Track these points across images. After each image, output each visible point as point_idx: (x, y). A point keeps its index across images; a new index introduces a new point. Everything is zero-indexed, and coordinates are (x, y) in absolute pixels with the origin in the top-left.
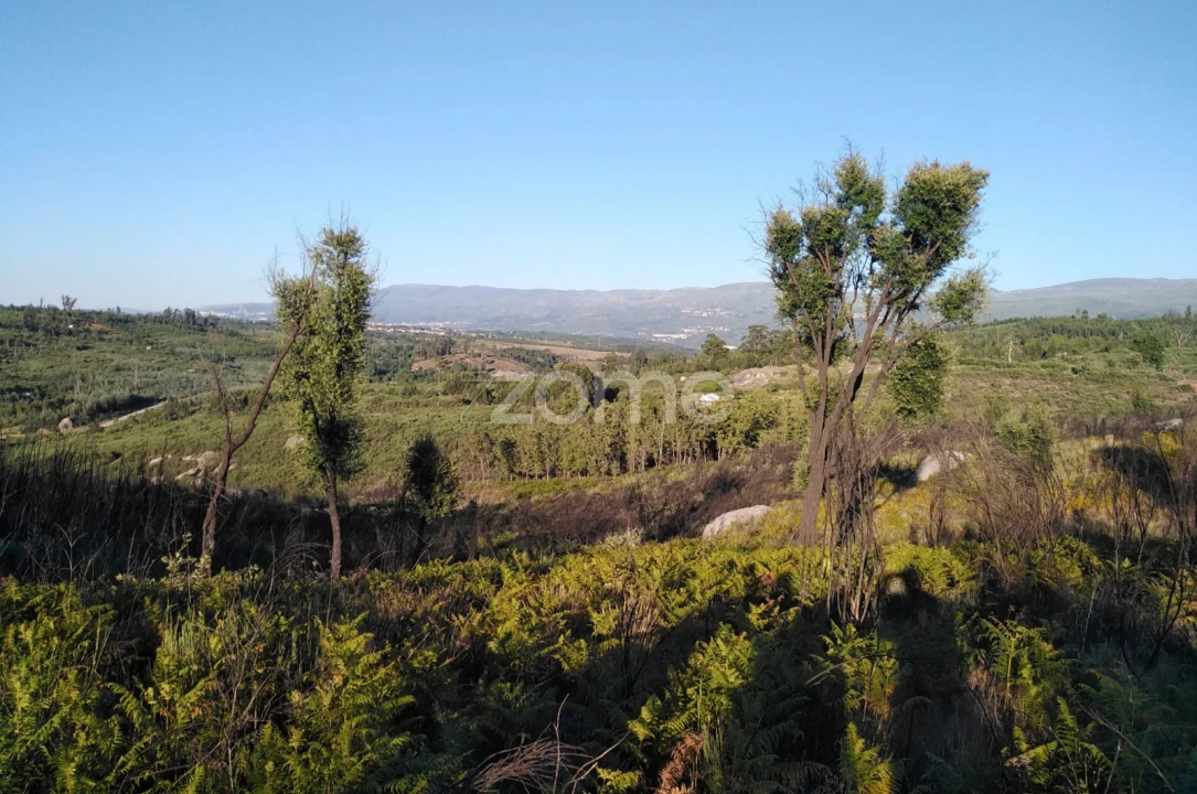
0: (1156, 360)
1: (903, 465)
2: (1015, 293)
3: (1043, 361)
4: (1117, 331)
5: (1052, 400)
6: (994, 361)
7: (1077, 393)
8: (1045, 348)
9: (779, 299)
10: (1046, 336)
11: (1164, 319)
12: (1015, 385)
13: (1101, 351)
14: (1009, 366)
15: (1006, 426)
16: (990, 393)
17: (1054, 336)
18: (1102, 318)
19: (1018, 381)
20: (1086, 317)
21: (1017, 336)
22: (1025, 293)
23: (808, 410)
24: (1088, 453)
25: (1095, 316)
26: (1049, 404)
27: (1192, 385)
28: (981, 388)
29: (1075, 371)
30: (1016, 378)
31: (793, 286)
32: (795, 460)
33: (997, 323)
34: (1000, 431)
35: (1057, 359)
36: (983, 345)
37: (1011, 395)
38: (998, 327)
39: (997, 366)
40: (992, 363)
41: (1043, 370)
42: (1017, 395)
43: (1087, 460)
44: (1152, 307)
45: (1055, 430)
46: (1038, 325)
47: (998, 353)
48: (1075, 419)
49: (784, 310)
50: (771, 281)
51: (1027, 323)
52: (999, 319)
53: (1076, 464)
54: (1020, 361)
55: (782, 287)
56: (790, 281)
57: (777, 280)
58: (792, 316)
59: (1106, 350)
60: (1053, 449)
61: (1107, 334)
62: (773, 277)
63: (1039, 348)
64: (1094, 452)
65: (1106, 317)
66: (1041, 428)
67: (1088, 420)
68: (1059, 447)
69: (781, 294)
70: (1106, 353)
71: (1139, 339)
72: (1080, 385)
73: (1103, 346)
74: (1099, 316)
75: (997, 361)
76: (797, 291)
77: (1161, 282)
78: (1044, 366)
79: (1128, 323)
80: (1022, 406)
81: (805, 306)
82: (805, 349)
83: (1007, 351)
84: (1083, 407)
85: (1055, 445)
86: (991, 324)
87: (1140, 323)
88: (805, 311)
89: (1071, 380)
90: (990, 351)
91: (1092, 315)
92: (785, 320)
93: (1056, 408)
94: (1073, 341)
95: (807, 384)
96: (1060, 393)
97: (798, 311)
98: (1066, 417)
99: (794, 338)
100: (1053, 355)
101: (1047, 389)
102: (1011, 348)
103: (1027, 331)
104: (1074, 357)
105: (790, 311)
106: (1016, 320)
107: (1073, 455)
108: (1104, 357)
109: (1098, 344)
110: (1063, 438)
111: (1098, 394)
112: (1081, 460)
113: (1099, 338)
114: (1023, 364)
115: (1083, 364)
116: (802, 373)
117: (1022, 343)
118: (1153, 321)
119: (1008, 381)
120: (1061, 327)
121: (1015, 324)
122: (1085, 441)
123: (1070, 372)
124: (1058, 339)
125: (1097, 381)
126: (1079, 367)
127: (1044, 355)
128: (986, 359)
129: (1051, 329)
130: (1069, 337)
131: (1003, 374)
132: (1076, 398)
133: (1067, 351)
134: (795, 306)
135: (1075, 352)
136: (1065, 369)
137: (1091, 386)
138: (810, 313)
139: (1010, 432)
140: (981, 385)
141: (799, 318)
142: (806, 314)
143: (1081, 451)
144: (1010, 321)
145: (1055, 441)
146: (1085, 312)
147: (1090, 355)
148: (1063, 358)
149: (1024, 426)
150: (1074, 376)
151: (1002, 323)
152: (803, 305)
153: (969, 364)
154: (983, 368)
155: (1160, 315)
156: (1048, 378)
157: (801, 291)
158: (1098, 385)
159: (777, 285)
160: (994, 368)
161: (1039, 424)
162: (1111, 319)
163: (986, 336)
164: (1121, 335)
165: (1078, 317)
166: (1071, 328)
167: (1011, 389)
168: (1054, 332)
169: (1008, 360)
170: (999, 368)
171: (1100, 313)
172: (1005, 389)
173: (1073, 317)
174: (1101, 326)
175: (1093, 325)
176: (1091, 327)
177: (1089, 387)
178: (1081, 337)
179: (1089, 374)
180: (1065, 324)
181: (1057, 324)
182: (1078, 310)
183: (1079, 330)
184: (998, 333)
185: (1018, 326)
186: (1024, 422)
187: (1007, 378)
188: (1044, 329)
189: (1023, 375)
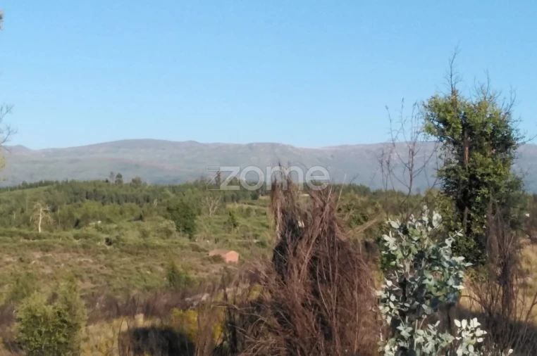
0: (189, 229)
2: (46, 152)
3: (75, 231)
4: (151, 197)
5: (85, 276)
6: (22, 231)
7: (111, 266)
8: (78, 216)
10: (80, 202)
11: (196, 185)
12: (44, 259)
13: (136, 220)
14: (39, 237)
15: (29, 310)
16: (19, 269)
17: (88, 202)
18: (136, 182)
19: (49, 255)
20: (120, 182)
21: (48, 203)
22: (57, 152)
24: (117, 337)
25: (130, 181)
26: (83, 281)
27: (223, 256)
28: (7, 263)
29: (109, 242)
30: (47, 251)
33: (26, 186)
34: (22, 316)
35: (90, 229)
36: (11, 213)
37: (42, 270)
38: (27, 191)
39: (26, 237)
40: (21, 234)
41: (76, 242)
42: (48, 271)
43: (116, 345)
44: (184, 172)
45: (82, 311)
46: (70, 190)
47: (28, 222)
48: (109, 297)
51: (59, 186)
52: (29, 181)
53: (104, 350)
54: (52, 231)
59: (141, 218)
60: (82, 333)
61: (141, 200)
63: (71, 216)
64: (124, 334)
65: (140, 181)
66: (68, 310)
67: (120, 296)
68: (87, 330)
70: (140, 222)
71: (172, 206)
72: (114, 257)
73: (137, 214)
74: (134, 181)
75: (26, 231)
77: (192, 146)
78: (77, 237)
79: (162, 189)
80: (53, 284)
83: (37, 220)
84: (116, 283)
85: (83, 329)
86: (20, 188)
87: (174, 189)
89: (105, 252)
90: (18, 218)
91: (127, 180)
93: (88, 285)
94: (107, 208)
96: (94, 267)
98: (99, 295)
100: (87, 224)
101: (80, 263)
102: (41, 216)
103: (59, 196)
104: (108, 226)
106: (47, 183)
107: (102, 339)
108: (139, 225)
109: (133, 211)
110: (91, 320)
111: (132, 268)
112: (110, 345)
113: (134, 205)
114: (55, 234)
115: (117, 234)
117: (54, 210)
118: (187, 186)
119: (38, 255)
120: (93, 192)
121: (46, 188)
122: (115, 322)
123: (103, 243)
124: (92, 206)
125: (131, 253)
126: (113, 238)
127: (77, 224)
128: (14, 229)
129: (84, 194)
130: (103, 204)
131: (32, 247)
132: (109, 271)
133: (101, 219)
135: (109, 221)
136: (99, 240)
137: (126, 259)
139: (34, 317)
140: (8, 259)
143: (110, 334)
144: (41, 184)
145: (83, 324)
146: (119, 176)
147: (124, 224)
148: (97, 227)
149: (50, 309)
150: (108, 247)
151: (31, 186)
154: (9, 239)
155: (191, 180)
156: (81, 250)
158: (133, 258)
160: (22, 240)
161: (65, 306)
162: (145, 184)
163: (14, 202)
164: (155, 203)
165: (112, 181)
166: (106, 193)
167: (42, 264)
168: (87, 198)
169: (38, 230)
170: (28, 239)
171: (134, 177)
172: (35, 264)
173: (107, 181)
174: (135, 191)
175: (127, 190)
176: (125, 193)
177: (123, 259)
178: (115, 203)
179: (123, 245)
180: (98, 189)
181: (90, 189)
182: (112, 173)
183: (114, 195)
184: (28, 197)
185: (49, 191)
186: (51, 304)
187: (38, 251)
188: (76, 194)
189: (54, 248)
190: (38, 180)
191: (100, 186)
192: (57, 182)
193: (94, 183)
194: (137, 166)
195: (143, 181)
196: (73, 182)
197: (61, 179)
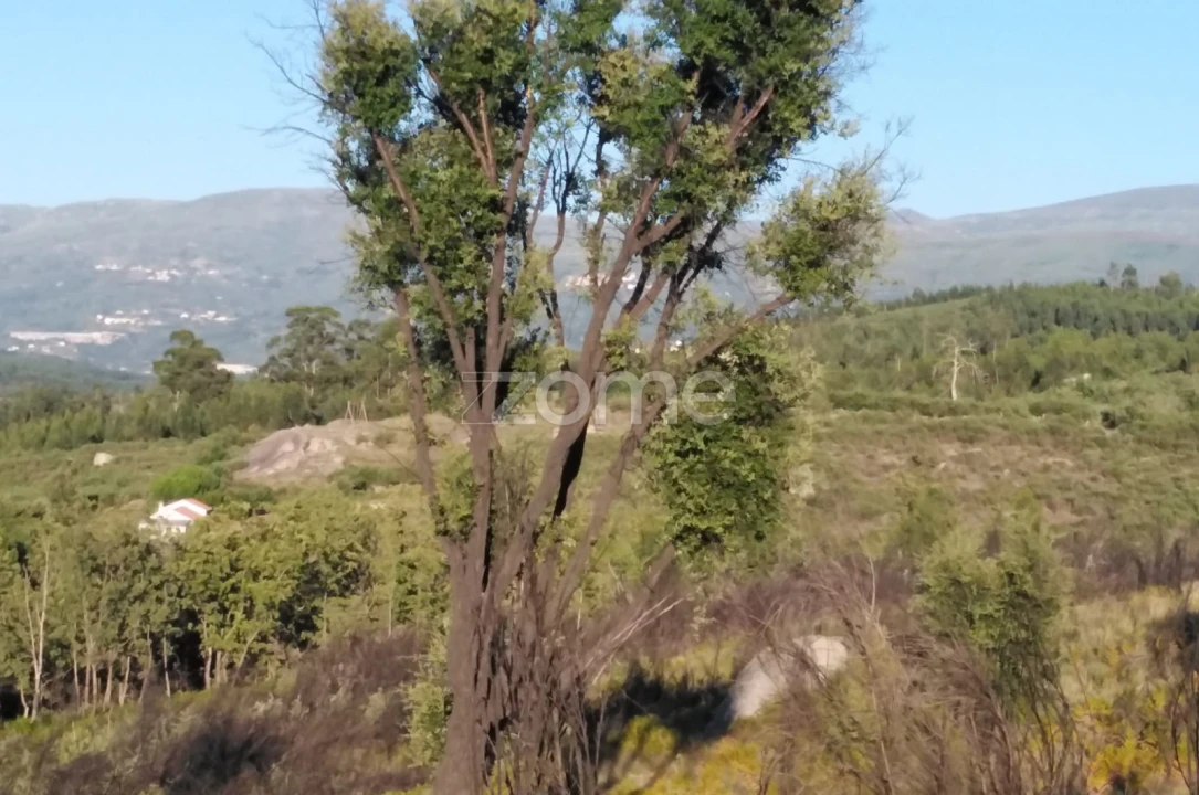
1: (699, 677)
2: (964, 224)
3: (1034, 397)
5: (1057, 497)
6: (915, 397)
7: (1116, 475)
8: (1037, 362)
9: (357, 239)
10: (1040, 332)
12: (967, 459)
13: (1171, 369)
14: (953, 411)
15: (945, 567)
16: (912, 481)
17: (1059, 331)
18: (1169, 286)
19: (976, 449)
20: (1132, 284)
21: (971, 334)
22: (989, 222)
23: (439, 541)
24: (1142, 631)
25: (1156, 282)
26: (1051, 506)
28: (886, 468)
29: (1110, 421)
30: (971, 441)
31: (395, 204)
32: (407, 678)
33: (922, 299)
34: (929, 581)
35: (1066, 391)
36: (890, 358)
37: (961, 484)
38: (924, 310)
39: (925, 410)
40: (913, 405)
41: (1035, 420)
42: (974, 484)
43: (1141, 651)
45: (1063, 576)
46: (1019, 305)
47: (927, 378)
48: (1113, 545)
49: (373, 269)
50: (336, 187)
51: (995, 298)
52: (929, 288)
53: (1115, 659)
54: (980, 397)
55: (367, 204)
56: (388, 192)
57: (351, 185)
58: (395, 285)
59: (1183, 366)
60: (1061, 622)
61: (1182, 324)
62: (341, 177)
63: (1022, 364)
64: (1158, 626)
65: (1177, 283)
66: (1030, 569)
67: (1142, 545)
68: (1073, 615)
69: (364, 225)
70: (1180, 375)
72: (1123, 454)
73: (1175, 355)
74: (1164, 281)
75: (924, 398)
76: (407, 218)
78: (1036, 410)
80: (986, 514)
81: (430, 260)
82: (433, 372)
83: (949, 373)
84: (1130, 513)
85: (1065, 612)
86: (908, 303)
88: (429, 272)
89: (1101, 443)
90: (907, 372)
91: (1148, 278)
92: (376, 295)
93: (1066, 516)
94: (1103, 345)
95: (440, 468)
96: (1077, 476)
97: (412, 271)
98: (1092, 539)
99: (400, 345)
100: (1058, 381)
101: (1046, 468)
102: (957, 365)
103: (995, 320)
104: (1106, 386)
105: (390, 269)
106: (968, 292)
107: (1109, 635)
108: (1178, 383)
109: (1162, 350)
110: (1083, 594)
111: (1165, 478)
112: (1126, 648)
113: (1165, 337)
114: (987, 403)
115: (1127, 402)
116: (424, 439)
117: (983, 351)
119: (951, 450)
120: (1074, 309)
121: (965, 302)
122: (1136, 598)
123: (1098, 423)
124: (1071, 341)
125: (1162, 446)
126: (1118, 410)
127: (1036, 382)
128: (899, 393)
129: (1051, 315)
130: (1095, 336)
131: (938, 431)
132: (1112, 487)
133: (1091, 370)
134: (402, 258)
135: (1108, 373)
136: (1086, 416)
137: (1151, 459)
138: (442, 277)
139: (956, 582)
140: (887, 460)
141: (414, 290)
142: (433, 279)
143: (1126, 625)
144: (954, 294)
145: (1064, 601)
146: (1130, 271)
147: (1144, 379)
148: (1081, 387)
149: (990, 566)
150: (1109, 433)
151: (933, 299)
152: (424, 255)
153: (858, 407)
154: (889, 415)
156: (1048, 441)
157: (416, 219)
158: (1166, 456)
159: (353, 200)
160: (916, 418)
161: (1025, 561)
162: (1191, 289)
163: (896, 334)
165: (1114, 283)
166: (1099, 311)
167: (960, 469)
168: (1058, 323)
169: (950, 395)
170: (930, 415)
171: (1165, 273)
172: (945, 469)
173: (1102, 283)
174: (1167, 305)
175: (1149, 304)
176: (1144, 309)
177: (1143, 459)
178: (1122, 334)
179: (1143, 427)
180: (1082, 302)
181: (1065, 302)
182: (1113, 266)
183: (1117, 315)
184: (926, 325)
185: (972, 308)
186: (991, 555)
187: (950, 442)
188: (1033, 314)
189: (987, 433)
190: (947, 287)
191: (1086, 296)
192: (989, 289)
193: (1072, 289)
194: (1172, 247)
195: (1184, 282)
196: (1025, 286)
197: (997, 280)
